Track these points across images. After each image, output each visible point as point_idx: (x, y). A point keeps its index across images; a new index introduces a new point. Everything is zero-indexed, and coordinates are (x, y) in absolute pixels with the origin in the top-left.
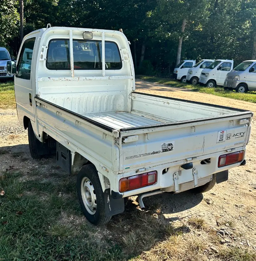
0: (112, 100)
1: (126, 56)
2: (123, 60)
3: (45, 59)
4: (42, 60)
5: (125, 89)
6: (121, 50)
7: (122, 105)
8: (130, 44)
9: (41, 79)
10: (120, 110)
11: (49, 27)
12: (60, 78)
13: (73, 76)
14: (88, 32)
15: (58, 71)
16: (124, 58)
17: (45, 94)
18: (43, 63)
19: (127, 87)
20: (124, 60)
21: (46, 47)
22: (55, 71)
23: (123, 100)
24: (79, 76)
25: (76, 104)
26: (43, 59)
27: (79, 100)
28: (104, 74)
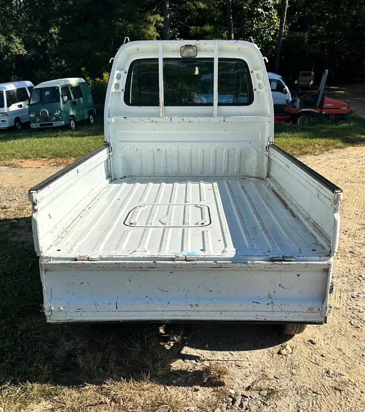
0: (236, 157)
1: (261, 81)
2: (255, 90)
3: (123, 90)
4: (118, 91)
5: (260, 138)
6: (252, 72)
7: (255, 166)
8: (267, 61)
9: (113, 119)
10: (250, 175)
11: (127, 41)
12: (142, 118)
13: (161, 116)
14: (191, 45)
15: (141, 107)
16: (258, 86)
17: (124, 142)
18: (120, 95)
19: (263, 135)
20: (258, 90)
21: (126, 72)
22: (137, 107)
23: (256, 158)
24: (171, 116)
25: (174, 160)
26: (120, 90)
27: (177, 152)
28: (215, 113)
